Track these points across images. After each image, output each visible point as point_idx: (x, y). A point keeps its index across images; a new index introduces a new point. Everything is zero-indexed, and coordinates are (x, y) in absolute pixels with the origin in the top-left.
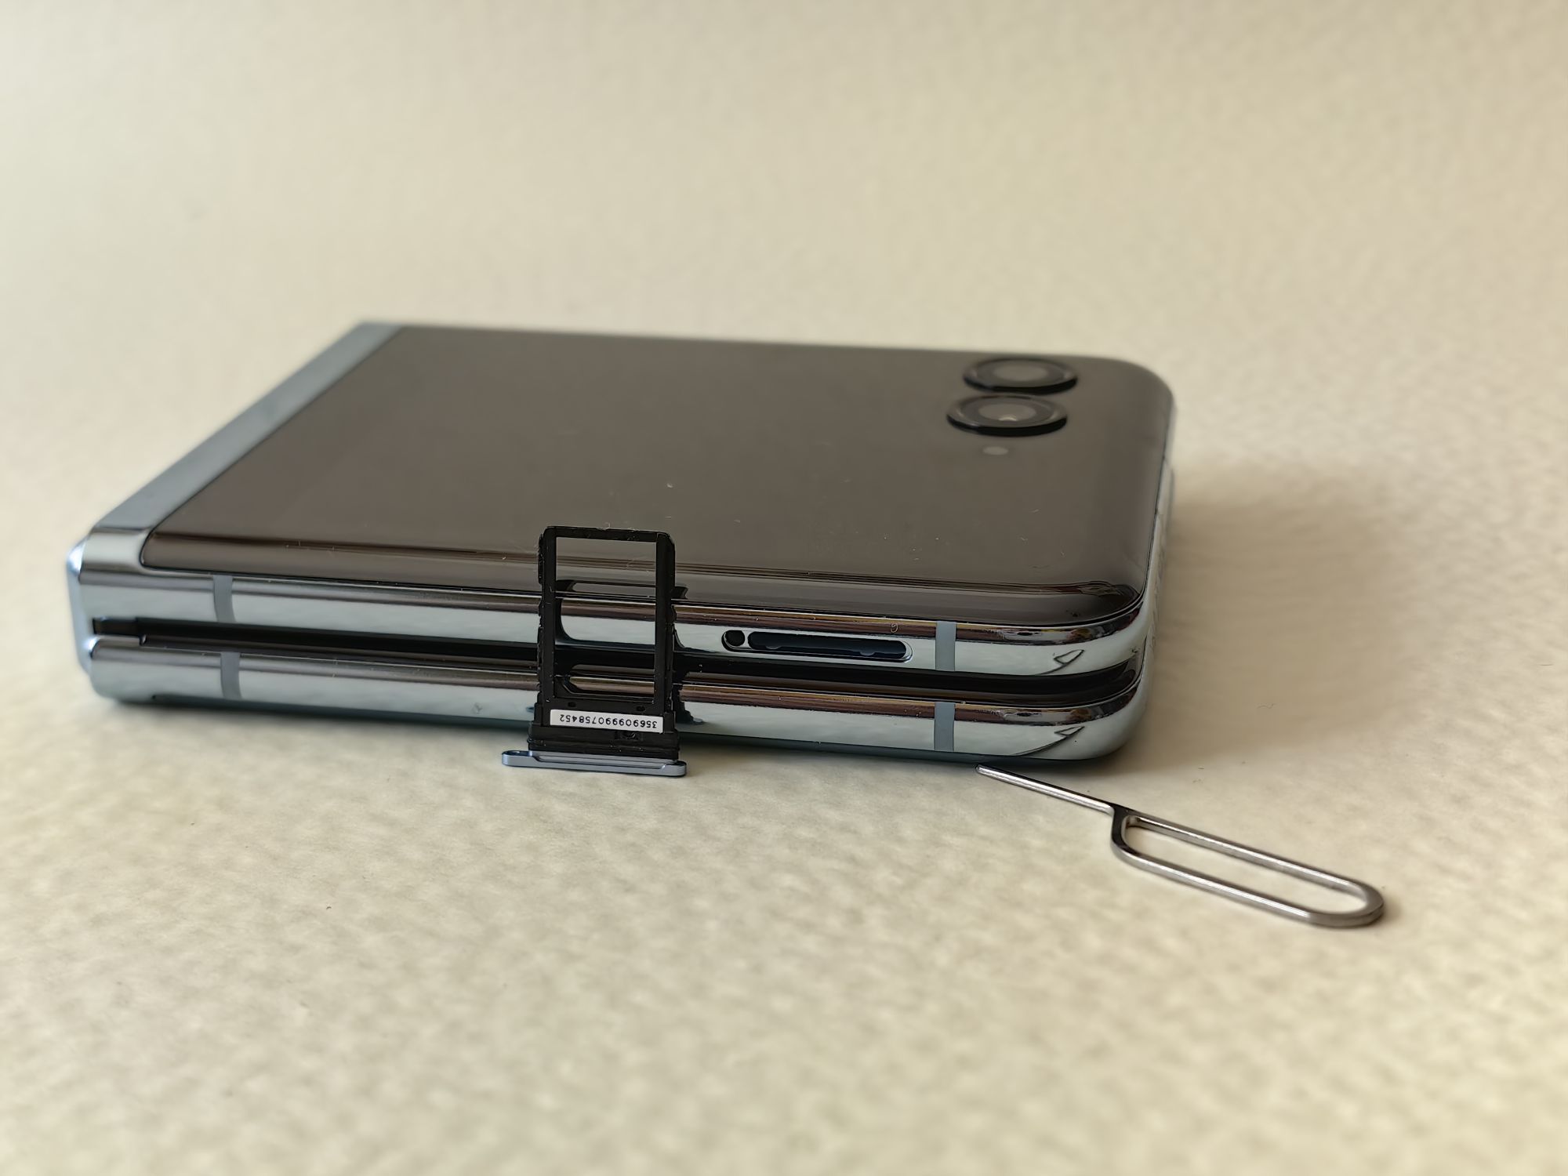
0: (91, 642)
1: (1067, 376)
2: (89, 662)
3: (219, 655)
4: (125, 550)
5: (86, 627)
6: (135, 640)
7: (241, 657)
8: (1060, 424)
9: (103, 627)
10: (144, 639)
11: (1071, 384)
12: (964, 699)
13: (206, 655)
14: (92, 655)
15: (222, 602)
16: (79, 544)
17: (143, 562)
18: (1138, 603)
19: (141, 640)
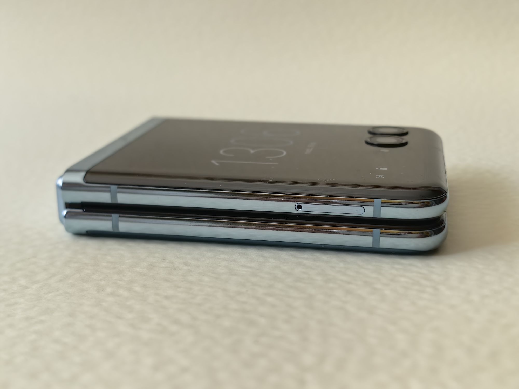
0: (64, 212)
1: (405, 131)
2: (64, 220)
3: (111, 216)
4: (78, 178)
5: (63, 205)
6: (80, 210)
7: (120, 216)
8: (405, 144)
9: (69, 205)
10: (84, 210)
11: (406, 134)
12: (384, 228)
13: (107, 216)
14: (65, 217)
15: (114, 196)
16: (61, 177)
17: (85, 181)
18: (445, 194)
19: (83, 211)
